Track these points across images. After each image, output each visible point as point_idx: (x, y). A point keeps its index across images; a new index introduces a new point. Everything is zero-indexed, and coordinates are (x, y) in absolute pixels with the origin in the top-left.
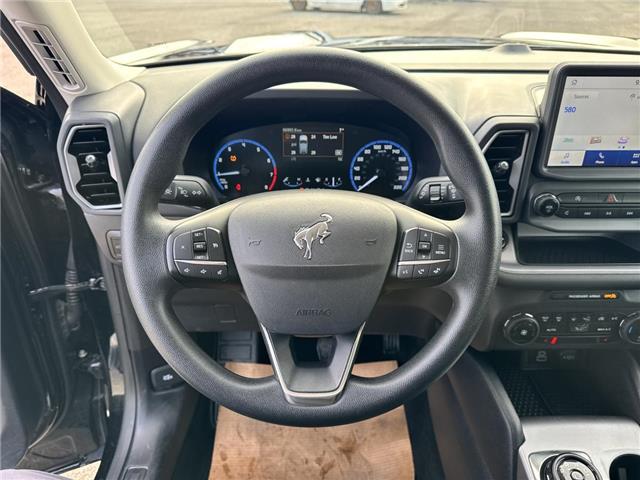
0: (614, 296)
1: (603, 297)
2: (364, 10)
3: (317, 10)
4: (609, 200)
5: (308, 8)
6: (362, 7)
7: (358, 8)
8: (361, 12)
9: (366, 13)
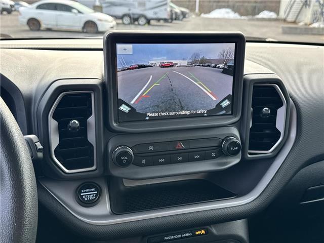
0: (203, 232)
1: (194, 235)
2: (85, 31)
3: (49, 30)
4: (177, 147)
5: (42, 28)
6: (83, 28)
7: (80, 29)
8: (83, 32)
9: (86, 32)
